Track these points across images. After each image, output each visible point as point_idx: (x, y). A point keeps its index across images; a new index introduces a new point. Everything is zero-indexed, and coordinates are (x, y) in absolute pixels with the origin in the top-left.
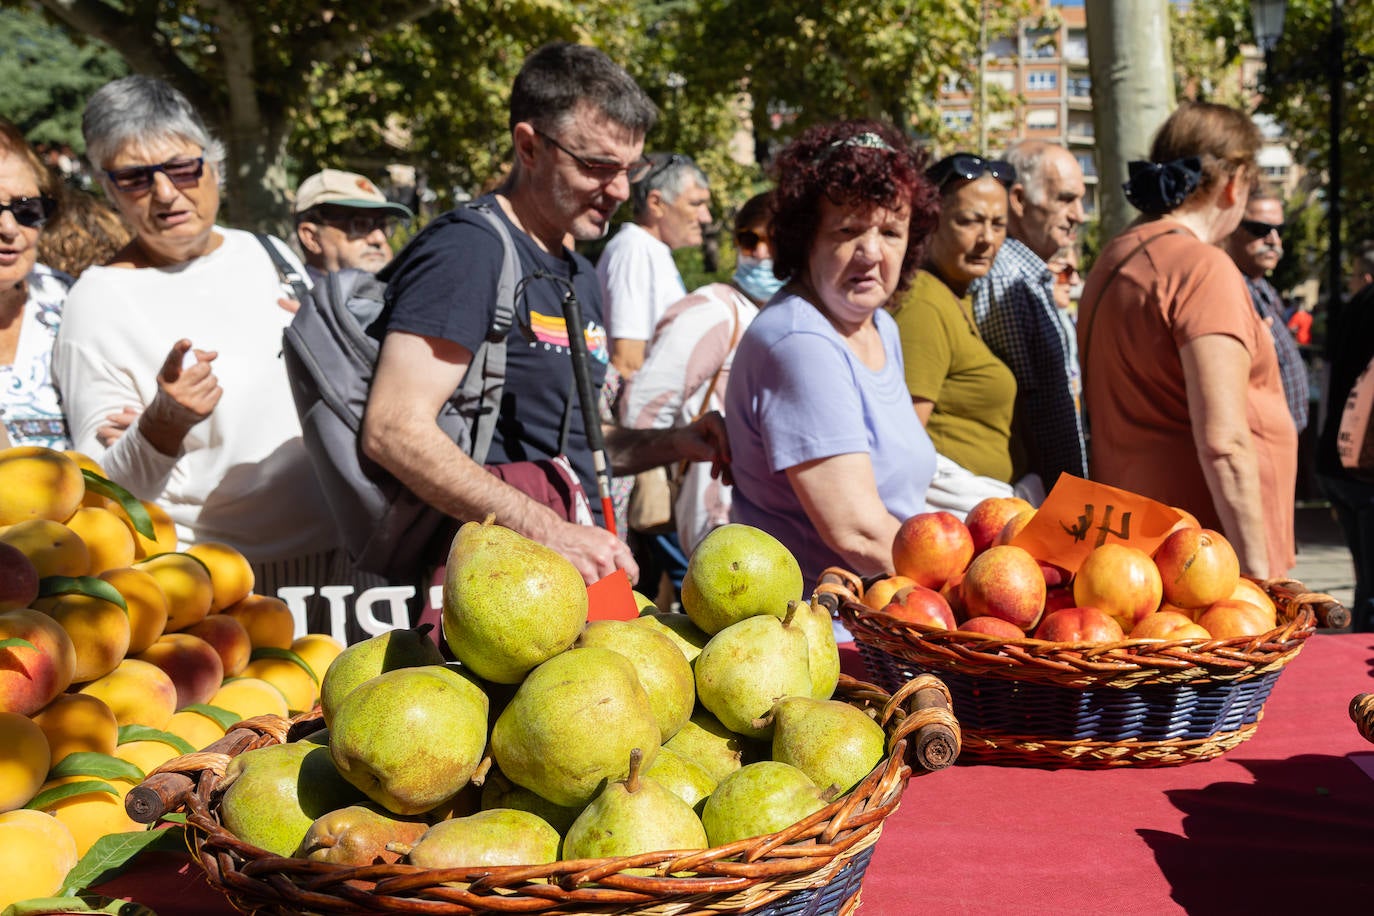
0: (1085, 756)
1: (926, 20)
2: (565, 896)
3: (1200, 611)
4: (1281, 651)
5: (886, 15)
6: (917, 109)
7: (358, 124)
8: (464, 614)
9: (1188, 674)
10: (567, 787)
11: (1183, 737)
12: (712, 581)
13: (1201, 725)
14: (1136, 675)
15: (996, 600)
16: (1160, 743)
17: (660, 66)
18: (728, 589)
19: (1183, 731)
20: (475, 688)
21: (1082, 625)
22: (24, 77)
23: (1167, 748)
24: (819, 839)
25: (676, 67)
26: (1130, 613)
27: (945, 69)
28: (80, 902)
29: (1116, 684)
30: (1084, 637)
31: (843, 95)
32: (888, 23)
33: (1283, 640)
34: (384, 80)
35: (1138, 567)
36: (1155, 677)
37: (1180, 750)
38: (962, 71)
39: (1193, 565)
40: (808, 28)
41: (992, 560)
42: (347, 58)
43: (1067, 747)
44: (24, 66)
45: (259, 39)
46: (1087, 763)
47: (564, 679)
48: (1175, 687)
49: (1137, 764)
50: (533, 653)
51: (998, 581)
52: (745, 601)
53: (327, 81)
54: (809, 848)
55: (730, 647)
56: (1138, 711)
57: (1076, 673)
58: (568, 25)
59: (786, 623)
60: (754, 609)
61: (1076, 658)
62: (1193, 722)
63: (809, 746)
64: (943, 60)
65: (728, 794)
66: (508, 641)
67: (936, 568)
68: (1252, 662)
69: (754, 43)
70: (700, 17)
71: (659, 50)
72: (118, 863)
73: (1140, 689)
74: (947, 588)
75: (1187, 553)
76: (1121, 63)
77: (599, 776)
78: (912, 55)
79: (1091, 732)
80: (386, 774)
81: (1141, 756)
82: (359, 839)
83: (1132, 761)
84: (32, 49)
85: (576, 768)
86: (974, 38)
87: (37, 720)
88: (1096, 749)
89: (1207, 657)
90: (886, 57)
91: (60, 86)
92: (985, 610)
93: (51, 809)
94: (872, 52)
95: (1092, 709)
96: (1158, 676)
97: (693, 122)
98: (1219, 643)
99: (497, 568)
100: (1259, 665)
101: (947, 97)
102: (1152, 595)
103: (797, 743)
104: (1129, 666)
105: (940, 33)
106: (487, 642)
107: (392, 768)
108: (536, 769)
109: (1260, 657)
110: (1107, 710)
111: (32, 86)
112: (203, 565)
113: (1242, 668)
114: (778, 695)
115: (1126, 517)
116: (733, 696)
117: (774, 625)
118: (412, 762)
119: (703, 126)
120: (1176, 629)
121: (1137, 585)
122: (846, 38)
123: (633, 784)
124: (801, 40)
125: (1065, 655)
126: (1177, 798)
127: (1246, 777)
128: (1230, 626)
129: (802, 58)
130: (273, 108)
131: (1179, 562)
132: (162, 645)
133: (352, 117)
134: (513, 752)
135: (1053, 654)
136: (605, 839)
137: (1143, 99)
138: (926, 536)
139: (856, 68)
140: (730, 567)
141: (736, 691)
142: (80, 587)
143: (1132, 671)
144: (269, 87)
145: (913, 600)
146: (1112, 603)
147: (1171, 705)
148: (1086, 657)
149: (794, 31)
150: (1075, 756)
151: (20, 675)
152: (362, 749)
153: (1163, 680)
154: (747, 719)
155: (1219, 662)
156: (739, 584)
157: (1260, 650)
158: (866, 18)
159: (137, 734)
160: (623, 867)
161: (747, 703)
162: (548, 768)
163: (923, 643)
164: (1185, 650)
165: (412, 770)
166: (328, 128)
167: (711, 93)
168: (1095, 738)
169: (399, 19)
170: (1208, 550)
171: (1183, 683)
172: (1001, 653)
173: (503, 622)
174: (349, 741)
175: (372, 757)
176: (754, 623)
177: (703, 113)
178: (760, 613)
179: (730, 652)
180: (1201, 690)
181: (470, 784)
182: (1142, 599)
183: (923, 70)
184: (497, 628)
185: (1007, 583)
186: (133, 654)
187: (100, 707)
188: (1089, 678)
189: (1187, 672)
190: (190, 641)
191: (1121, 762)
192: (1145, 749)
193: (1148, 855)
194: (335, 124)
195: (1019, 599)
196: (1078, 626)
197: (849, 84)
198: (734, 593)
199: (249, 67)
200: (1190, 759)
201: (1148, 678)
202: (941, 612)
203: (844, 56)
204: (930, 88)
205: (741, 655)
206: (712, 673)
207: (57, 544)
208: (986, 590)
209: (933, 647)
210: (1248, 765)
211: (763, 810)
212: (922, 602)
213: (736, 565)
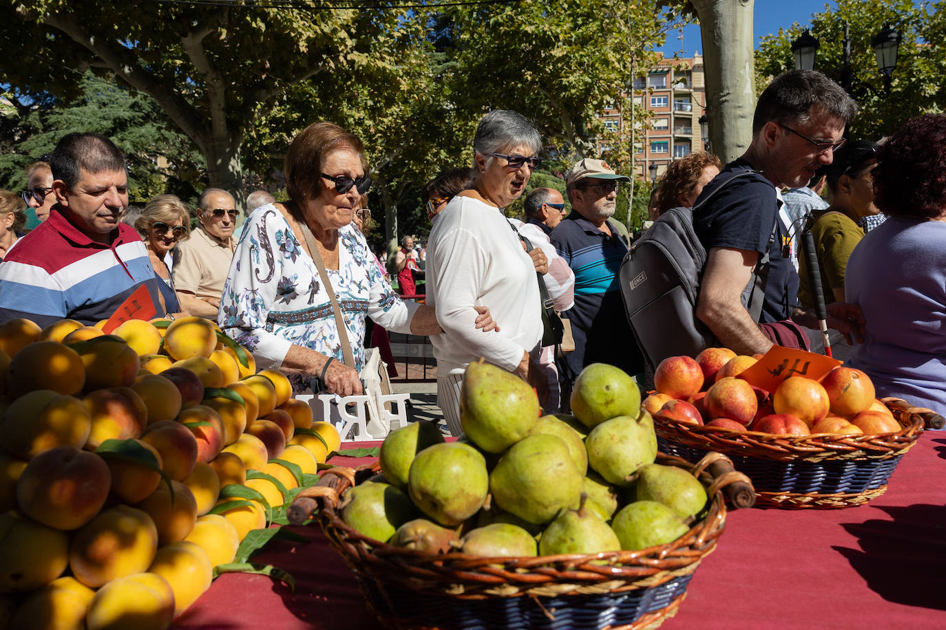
0: (785, 501)
1: (597, 69)
2: (559, 575)
3: (853, 417)
4: (909, 442)
5: (573, 68)
6: (591, 120)
7: (277, 135)
8: (479, 414)
9: (854, 455)
10: (540, 513)
11: (846, 492)
12: (594, 396)
13: (858, 484)
14: (822, 455)
15: (730, 409)
16: (832, 495)
17: (442, 99)
18: (603, 401)
19: (846, 488)
20: (480, 455)
21: (786, 425)
22: (100, 114)
23: (836, 498)
24: (692, 547)
25: (451, 99)
26: (812, 418)
27: (607, 98)
28: (249, 566)
29: (809, 459)
30: (788, 431)
31: (547, 112)
32: (575, 71)
33: (910, 435)
34: (291, 111)
35: (816, 390)
36: (834, 456)
37: (844, 500)
38: (616, 97)
39: (849, 390)
40: (528, 76)
41: (726, 385)
42: (274, 98)
43: (774, 496)
44: (100, 108)
45: (228, 89)
46: (786, 506)
47: (535, 451)
48: (844, 463)
49: (817, 507)
50: (516, 436)
51: (731, 397)
52: (613, 408)
53: (263, 112)
54: (686, 551)
55: (609, 435)
56: (821, 475)
57: (786, 453)
58: (394, 77)
59: (638, 421)
60: (617, 412)
61: (786, 444)
62: (853, 483)
63: (666, 493)
64: (607, 92)
65: (630, 519)
66: (504, 429)
67: (684, 389)
68: (892, 448)
69: (497, 84)
70: (465, 72)
71: (441, 89)
72: (260, 545)
73: (824, 463)
74: (691, 400)
75: (844, 383)
76: (726, 92)
77: (557, 507)
78: (588, 89)
79: (790, 488)
80: (443, 502)
81: (820, 503)
82: (430, 538)
83: (814, 505)
84: (105, 99)
85: (546, 502)
86: (625, 78)
87: (211, 464)
88: (792, 497)
89: (865, 444)
90: (573, 91)
91: (119, 118)
92: (722, 414)
93: (223, 515)
94: (565, 88)
95: (793, 473)
96: (835, 455)
97: (459, 130)
98: (873, 437)
99: (496, 388)
100: (896, 450)
101: (608, 113)
102: (825, 407)
103: (658, 490)
104: (817, 449)
105: (605, 76)
106: (492, 430)
107: (446, 499)
108: (522, 502)
109: (895, 445)
110: (801, 475)
111: (104, 118)
112: (271, 382)
113: (887, 452)
114: (639, 462)
115: (807, 364)
116: (613, 463)
117: (632, 423)
118: (457, 496)
119: (465, 132)
120: (843, 428)
121: (816, 401)
122: (550, 80)
123: (582, 513)
124: (524, 81)
125: (778, 442)
126: (850, 528)
127: (887, 517)
128: (874, 426)
129: (524, 92)
130: (234, 127)
131: (839, 388)
132: (258, 425)
133: (273, 131)
134: (507, 492)
135: (771, 441)
136: (569, 543)
137: (739, 112)
138: (677, 370)
139: (555, 97)
140: (604, 388)
141: (615, 459)
142: (222, 393)
143: (820, 452)
144: (233, 116)
145: (679, 407)
146: (801, 411)
147: (841, 473)
148: (792, 443)
149: (520, 78)
150: (780, 501)
151: (205, 441)
152: (430, 488)
153: (838, 458)
154: (621, 476)
155: (873, 448)
156: (610, 399)
157: (896, 441)
158: (562, 69)
159: (252, 475)
160: (592, 560)
161: (622, 467)
162: (530, 501)
163: (691, 433)
164: (852, 440)
165: (457, 500)
166: (260, 137)
167: (471, 113)
168: (792, 491)
169: (301, 77)
170: (857, 381)
171: (851, 460)
172: (738, 440)
173: (502, 419)
174: (422, 483)
175: (436, 493)
176: (620, 420)
177: (466, 124)
178: (621, 415)
179: (609, 437)
180: (860, 464)
181: (482, 509)
182: (819, 409)
183: (594, 97)
184: (498, 423)
185: (736, 399)
186: (247, 431)
187: (238, 460)
188: (794, 456)
189: (853, 454)
190: (271, 424)
191: (807, 506)
192: (823, 498)
193: (844, 562)
194: (264, 134)
195: (744, 408)
196: (783, 425)
197: (551, 107)
198: (607, 403)
199: (223, 105)
200: (850, 505)
201: (829, 457)
202: (695, 415)
203: (549, 91)
204: (599, 107)
205: (616, 439)
206: (600, 449)
207: (209, 370)
208: (723, 402)
209: (697, 436)
210: (887, 509)
211: (653, 529)
212: (683, 409)
213: (607, 388)
